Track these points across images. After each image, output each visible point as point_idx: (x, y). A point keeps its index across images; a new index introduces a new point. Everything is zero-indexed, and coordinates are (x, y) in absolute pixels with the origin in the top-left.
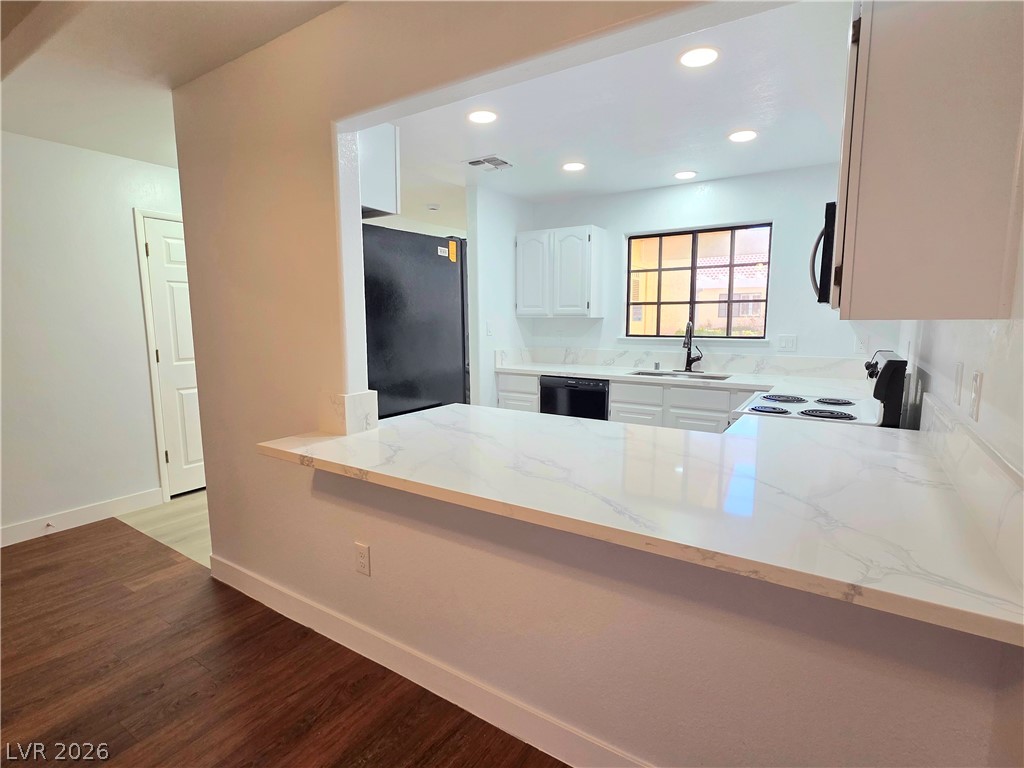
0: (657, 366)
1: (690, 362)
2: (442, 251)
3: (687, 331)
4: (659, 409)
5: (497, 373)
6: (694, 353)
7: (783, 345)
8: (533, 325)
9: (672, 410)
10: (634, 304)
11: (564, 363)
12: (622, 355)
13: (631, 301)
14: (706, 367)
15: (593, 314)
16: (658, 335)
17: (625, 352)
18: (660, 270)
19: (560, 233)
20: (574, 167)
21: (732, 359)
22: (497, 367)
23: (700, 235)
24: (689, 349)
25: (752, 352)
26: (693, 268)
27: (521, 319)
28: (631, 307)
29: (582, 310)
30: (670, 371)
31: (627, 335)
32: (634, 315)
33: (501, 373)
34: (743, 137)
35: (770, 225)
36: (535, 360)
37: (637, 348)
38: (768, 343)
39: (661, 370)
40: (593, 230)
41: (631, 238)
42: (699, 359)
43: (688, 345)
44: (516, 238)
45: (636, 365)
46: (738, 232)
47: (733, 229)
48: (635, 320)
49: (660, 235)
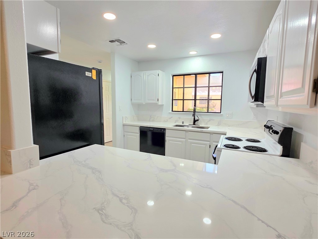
0: (183, 123)
1: (195, 121)
2: (87, 74)
3: (194, 110)
4: (184, 140)
5: (124, 125)
6: (196, 118)
7: (227, 116)
8: (138, 107)
9: (189, 140)
10: (175, 100)
11: (150, 121)
12: (170, 118)
13: (174, 99)
14: (200, 124)
15: (160, 103)
16: (183, 111)
17: (171, 117)
18: (184, 88)
19: (148, 73)
20: (152, 46)
21: (210, 121)
22: (124, 122)
23: (198, 75)
24: (195, 117)
25: (216, 118)
26: (196, 87)
27: (133, 105)
28: (174, 101)
29: (156, 101)
30: (188, 124)
31: (172, 111)
32: (175, 103)
33: (125, 125)
34: (216, 36)
35: (222, 72)
36: (139, 120)
37: (176, 116)
38: (222, 115)
39: (184, 124)
40: (160, 72)
41: (173, 76)
42: (198, 120)
43: (194, 115)
44: (131, 74)
45: (175, 122)
46: (211, 75)
47: (209, 73)
48: (175, 105)
49: (184, 75)
